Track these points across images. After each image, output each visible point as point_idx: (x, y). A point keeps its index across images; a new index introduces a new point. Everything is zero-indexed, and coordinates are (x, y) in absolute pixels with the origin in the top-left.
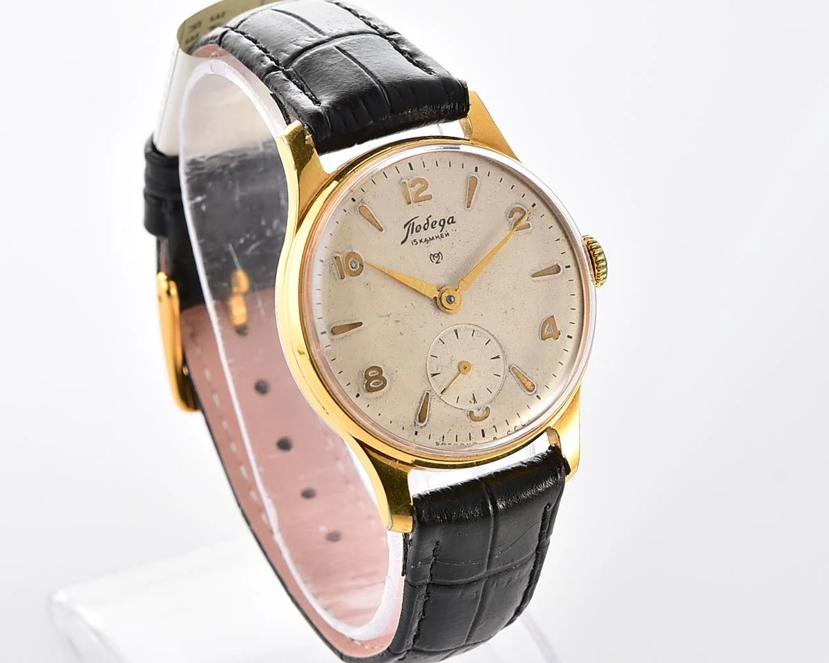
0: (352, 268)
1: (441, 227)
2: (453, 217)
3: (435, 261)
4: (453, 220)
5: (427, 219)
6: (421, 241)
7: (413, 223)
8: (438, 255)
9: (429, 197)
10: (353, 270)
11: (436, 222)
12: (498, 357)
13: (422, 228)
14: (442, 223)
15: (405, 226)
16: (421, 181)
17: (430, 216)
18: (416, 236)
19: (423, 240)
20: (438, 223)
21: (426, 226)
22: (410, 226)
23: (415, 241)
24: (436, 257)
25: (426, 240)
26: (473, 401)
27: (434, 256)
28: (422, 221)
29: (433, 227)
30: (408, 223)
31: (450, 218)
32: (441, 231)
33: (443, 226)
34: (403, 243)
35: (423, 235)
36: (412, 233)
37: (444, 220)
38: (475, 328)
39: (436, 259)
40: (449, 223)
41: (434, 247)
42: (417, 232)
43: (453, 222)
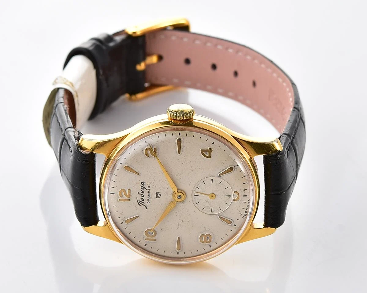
0: (152, 234)
1: (145, 189)
2: (141, 182)
3: (160, 196)
4: (143, 183)
5: (139, 194)
6: (148, 200)
7: (139, 201)
8: (157, 194)
9: (130, 190)
10: (153, 234)
11: (141, 191)
12: (212, 180)
13: (143, 198)
14: (143, 188)
15: (139, 205)
16: (121, 192)
17: (138, 192)
18: (146, 201)
19: (148, 199)
20: (142, 190)
21: (142, 195)
22: (140, 203)
23: (147, 203)
24: (158, 195)
25: (149, 198)
26: (229, 197)
27: (157, 196)
28: (140, 197)
29: (144, 193)
30: (138, 203)
31: (141, 184)
32: (146, 190)
33: (144, 188)
34: (147, 208)
35: (146, 198)
36: (143, 203)
37: (142, 187)
38: (196, 186)
39: (159, 195)
40: (144, 185)
41: (153, 194)
42: (143, 200)
43: (144, 183)
